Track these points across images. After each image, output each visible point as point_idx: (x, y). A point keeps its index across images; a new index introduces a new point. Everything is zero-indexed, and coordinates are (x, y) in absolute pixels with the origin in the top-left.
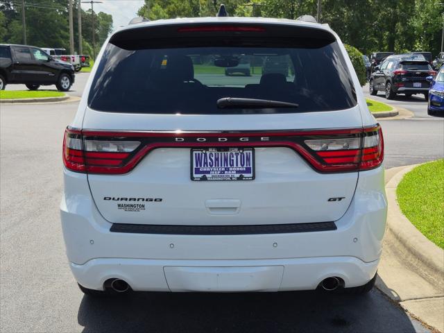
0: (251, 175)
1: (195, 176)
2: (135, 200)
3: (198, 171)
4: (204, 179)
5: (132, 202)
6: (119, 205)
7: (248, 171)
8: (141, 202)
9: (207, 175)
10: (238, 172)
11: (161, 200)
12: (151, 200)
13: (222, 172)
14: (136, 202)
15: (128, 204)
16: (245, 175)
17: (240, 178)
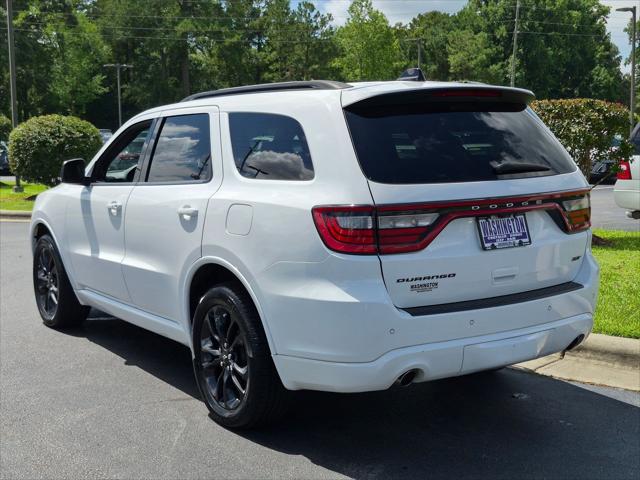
0: (527, 240)
1: (486, 245)
2: (429, 278)
3: (488, 241)
4: (494, 247)
5: (426, 282)
6: (412, 287)
7: (524, 236)
8: (435, 280)
9: (496, 244)
10: (517, 238)
11: (454, 275)
12: (445, 276)
13: (505, 239)
14: (431, 281)
15: (422, 284)
16: (524, 240)
17: (521, 244)
